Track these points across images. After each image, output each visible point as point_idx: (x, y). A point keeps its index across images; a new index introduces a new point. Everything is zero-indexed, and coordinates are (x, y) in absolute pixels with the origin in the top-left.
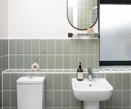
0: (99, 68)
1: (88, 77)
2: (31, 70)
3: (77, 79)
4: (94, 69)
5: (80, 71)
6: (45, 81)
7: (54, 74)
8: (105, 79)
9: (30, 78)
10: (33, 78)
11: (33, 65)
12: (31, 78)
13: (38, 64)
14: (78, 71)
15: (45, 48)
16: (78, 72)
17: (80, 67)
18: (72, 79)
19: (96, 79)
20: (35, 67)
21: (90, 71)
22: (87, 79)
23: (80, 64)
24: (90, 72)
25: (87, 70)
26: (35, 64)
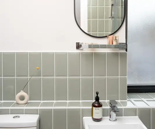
0: (128, 98)
1: (111, 114)
2: (15, 101)
3: (93, 118)
4: (119, 101)
5: (96, 105)
6: (39, 121)
7: (54, 109)
8: (137, 117)
9: (14, 117)
10: (19, 117)
11: (18, 96)
12: (16, 116)
13: (27, 93)
14: (94, 106)
15: (38, 68)
16: (94, 108)
17: (97, 99)
18: (84, 118)
19: (123, 117)
20: (22, 98)
21: (112, 106)
22: (109, 117)
23: (97, 93)
24: (113, 108)
25: (107, 101)
26: (22, 93)
